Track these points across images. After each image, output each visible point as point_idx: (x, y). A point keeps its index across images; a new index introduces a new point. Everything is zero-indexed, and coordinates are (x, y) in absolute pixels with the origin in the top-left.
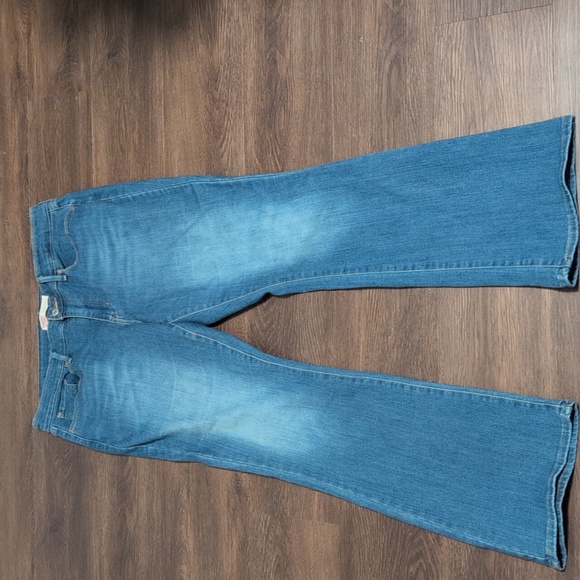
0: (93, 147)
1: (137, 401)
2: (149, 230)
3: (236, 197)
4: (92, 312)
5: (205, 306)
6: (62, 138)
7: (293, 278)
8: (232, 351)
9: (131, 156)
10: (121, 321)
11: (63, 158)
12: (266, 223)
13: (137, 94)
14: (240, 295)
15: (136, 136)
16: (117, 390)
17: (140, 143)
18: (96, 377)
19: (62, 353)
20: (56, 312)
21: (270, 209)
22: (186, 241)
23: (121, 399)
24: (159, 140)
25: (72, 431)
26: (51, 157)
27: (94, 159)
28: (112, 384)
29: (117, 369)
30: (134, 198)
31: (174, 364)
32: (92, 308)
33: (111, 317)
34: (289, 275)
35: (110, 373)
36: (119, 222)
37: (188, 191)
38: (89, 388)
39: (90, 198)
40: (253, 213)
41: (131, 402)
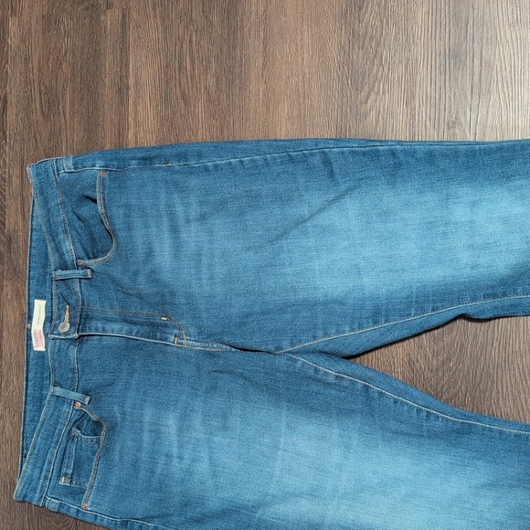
0: (132, 92)
1: (213, 464)
2: (242, 214)
3: (400, 173)
4: (135, 329)
5: (347, 328)
6: (73, 75)
7: (504, 294)
8: (396, 402)
9: (201, 108)
10: (190, 343)
11: (73, 104)
12: (460, 213)
13: (215, 19)
14: (409, 315)
15: (211, 81)
16: (181, 447)
17: (218, 90)
18: (147, 427)
19: (71, 388)
20: (65, 327)
21: (465, 192)
22: (305, 233)
23: (186, 462)
24: (252, 88)
25: (87, 505)
26: (51, 103)
27: (131, 109)
28: (174, 438)
29: (184, 418)
30: (216, 166)
31: (285, 412)
32: (135, 323)
33: (172, 338)
34: (500, 290)
35: (171, 423)
36: (193, 199)
37: (317, 160)
38: (129, 443)
39: (134, 162)
40: (431, 198)
41: (203, 467)
